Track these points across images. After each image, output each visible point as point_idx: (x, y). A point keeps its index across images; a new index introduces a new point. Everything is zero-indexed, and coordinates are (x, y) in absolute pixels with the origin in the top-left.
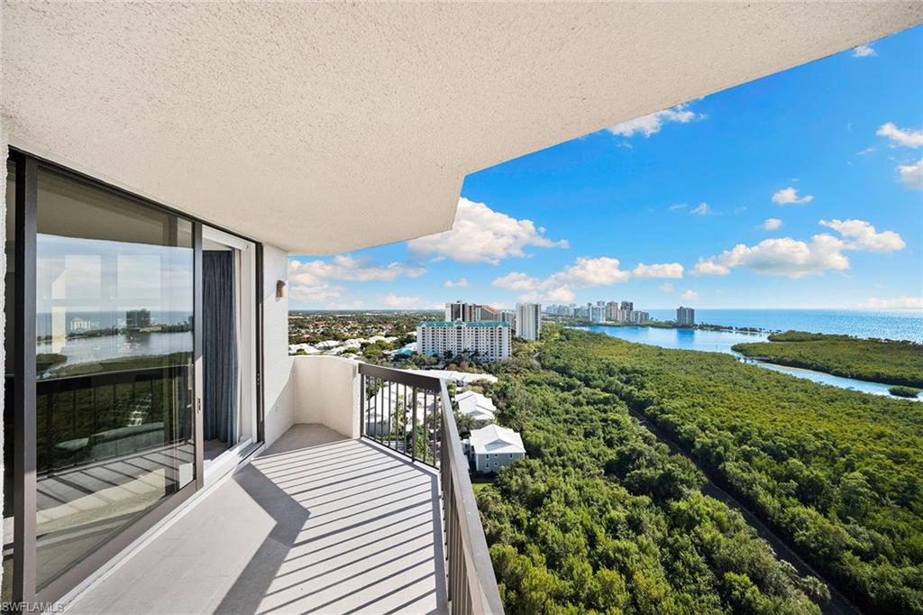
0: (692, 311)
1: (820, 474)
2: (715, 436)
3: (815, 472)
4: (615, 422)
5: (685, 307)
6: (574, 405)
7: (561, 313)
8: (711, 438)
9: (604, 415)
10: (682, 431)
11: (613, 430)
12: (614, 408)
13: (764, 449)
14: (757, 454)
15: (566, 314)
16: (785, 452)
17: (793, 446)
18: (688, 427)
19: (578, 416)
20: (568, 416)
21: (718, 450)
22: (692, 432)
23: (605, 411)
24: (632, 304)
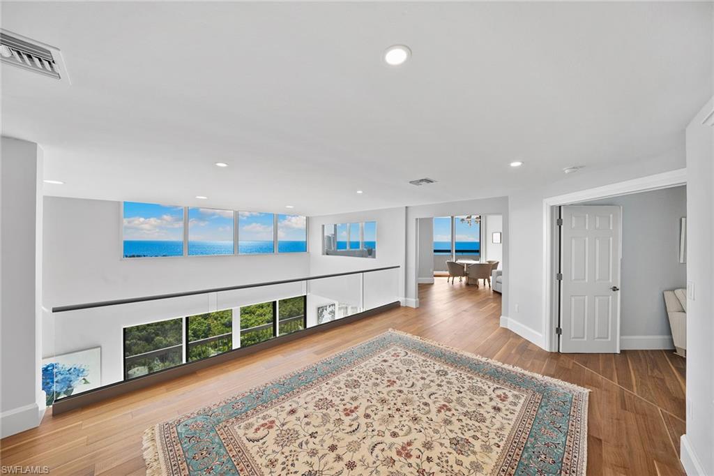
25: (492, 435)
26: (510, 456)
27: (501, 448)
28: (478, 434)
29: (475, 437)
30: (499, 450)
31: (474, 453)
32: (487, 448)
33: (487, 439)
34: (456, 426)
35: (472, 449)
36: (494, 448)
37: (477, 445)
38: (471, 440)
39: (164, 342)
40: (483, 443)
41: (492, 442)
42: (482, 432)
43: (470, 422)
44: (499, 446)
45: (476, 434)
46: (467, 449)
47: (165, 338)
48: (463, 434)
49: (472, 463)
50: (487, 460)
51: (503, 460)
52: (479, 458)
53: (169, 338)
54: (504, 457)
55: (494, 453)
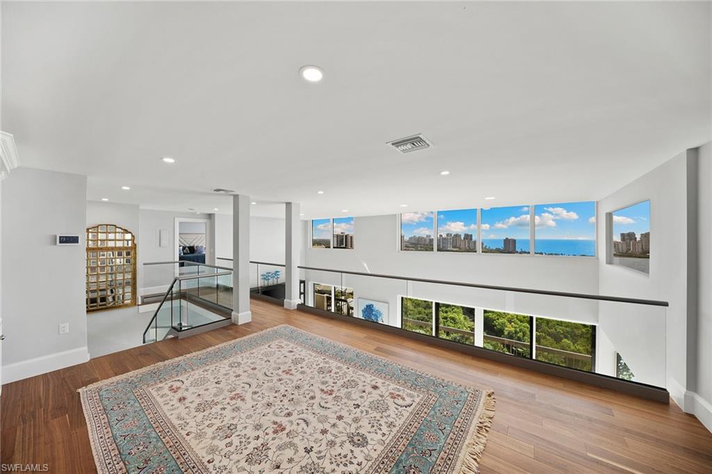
0: (514, 241)
1: (581, 348)
2: (517, 326)
3: (577, 347)
4: (453, 319)
5: (509, 238)
6: (425, 309)
7: (420, 243)
8: (515, 328)
9: (445, 315)
10: (497, 324)
11: (450, 324)
12: (453, 309)
13: (549, 334)
14: (544, 338)
15: (423, 242)
16: (562, 336)
17: (568, 332)
18: (500, 321)
19: (427, 315)
20: (421, 315)
21: (518, 335)
22: (503, 324)
23: (446, 312)
24: (471, 235)
25: (225, 462)
26: (194, 467)
27: (206, 463)
28: (232, 449)
29: (230, 444)
30: (205, 460)
31: (213, 438)
32: (213, 450)
33: (223, 453)
34: (251, 433)
35: (219, 437)
36: (210, 457)
37: (221, 444)
38: (228, 440)
39: (572, 348)
40: (220, 449)
41: (217, 458)
42: (233, 453)
43: (251, 447)
44: (209, 462)
45: (234, 446)
46: (221, 434)
47: (574, 344)
48: (238, 436)
49: (205, 433)
50: (202, 445)
51: (194, 458)
52: (207, 442)
53: (578, 345)
54: (196, 461)
55: (205, 455)
